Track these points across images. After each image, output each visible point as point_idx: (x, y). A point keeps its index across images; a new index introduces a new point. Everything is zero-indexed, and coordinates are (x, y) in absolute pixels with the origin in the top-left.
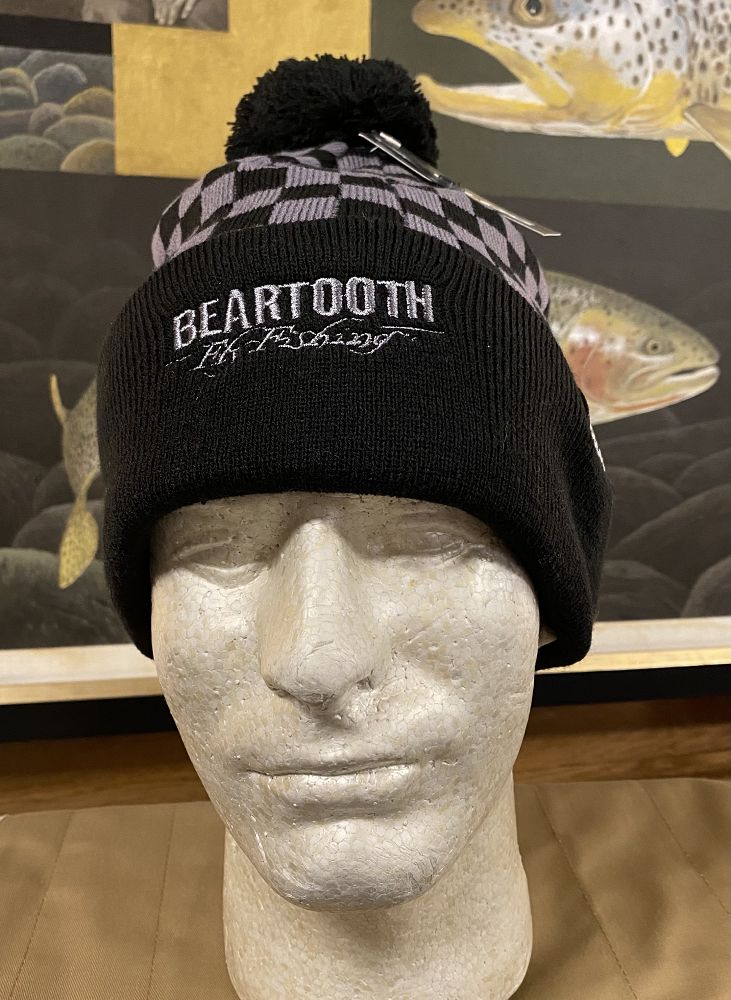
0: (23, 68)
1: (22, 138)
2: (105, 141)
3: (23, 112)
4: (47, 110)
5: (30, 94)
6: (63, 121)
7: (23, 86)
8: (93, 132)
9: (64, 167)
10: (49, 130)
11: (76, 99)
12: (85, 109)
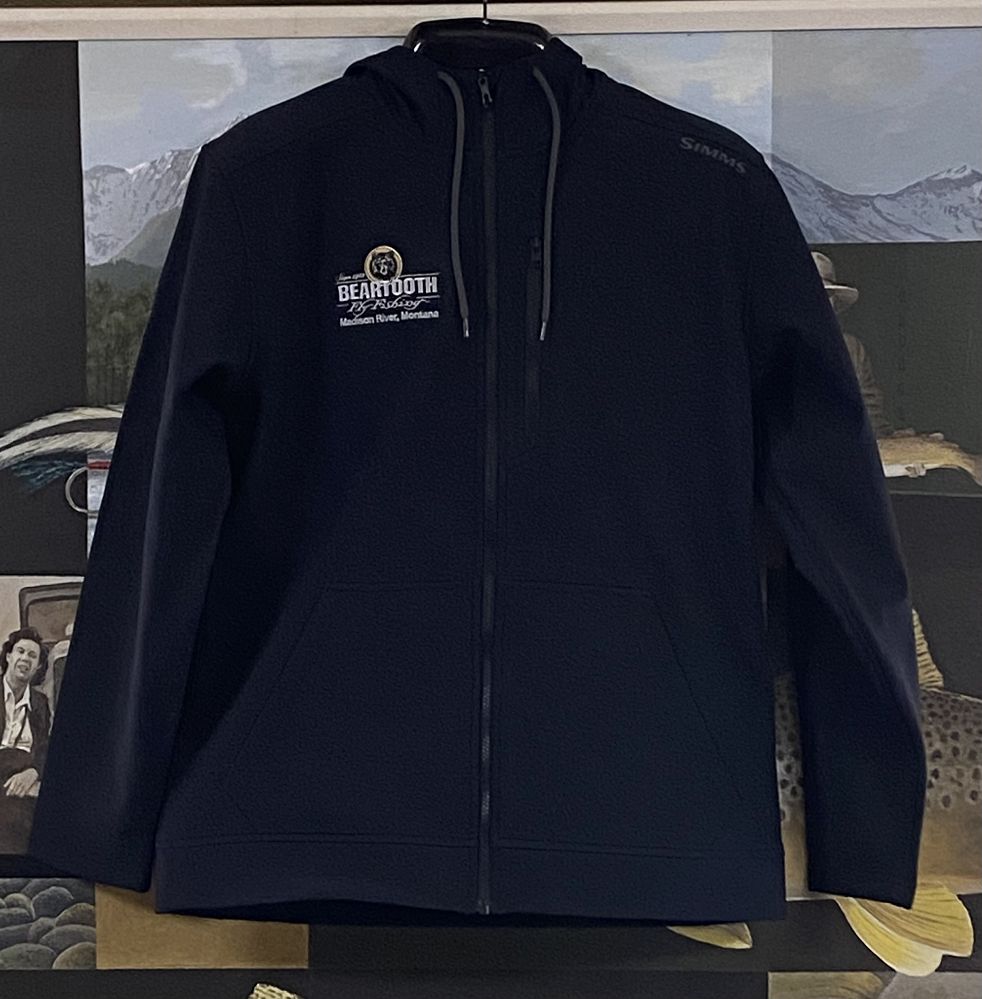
0: (25, 893)
1: (23, 945)
2: (88, 943)
3: (24, 926)
4: (42, 923)
5: (30, 912)
6: (54, 932)
7: (24, 907)
8: (78, 938)
9: (54, 967)
10: (44, 937)
11: (66, 913)
12: (72, 922)
